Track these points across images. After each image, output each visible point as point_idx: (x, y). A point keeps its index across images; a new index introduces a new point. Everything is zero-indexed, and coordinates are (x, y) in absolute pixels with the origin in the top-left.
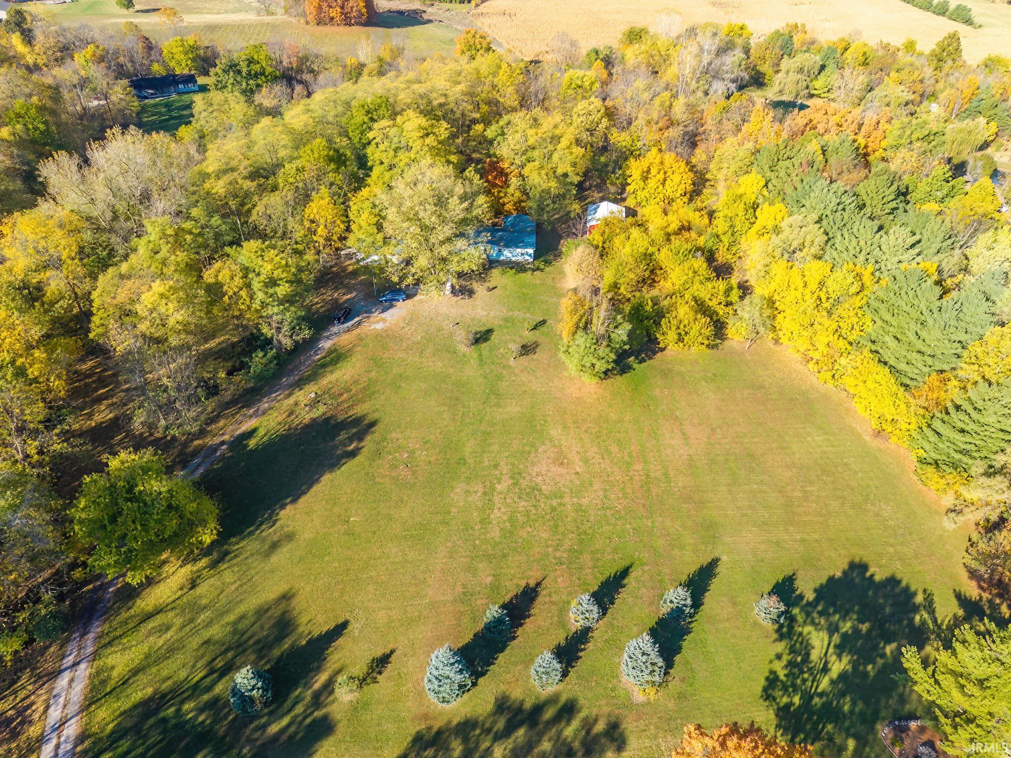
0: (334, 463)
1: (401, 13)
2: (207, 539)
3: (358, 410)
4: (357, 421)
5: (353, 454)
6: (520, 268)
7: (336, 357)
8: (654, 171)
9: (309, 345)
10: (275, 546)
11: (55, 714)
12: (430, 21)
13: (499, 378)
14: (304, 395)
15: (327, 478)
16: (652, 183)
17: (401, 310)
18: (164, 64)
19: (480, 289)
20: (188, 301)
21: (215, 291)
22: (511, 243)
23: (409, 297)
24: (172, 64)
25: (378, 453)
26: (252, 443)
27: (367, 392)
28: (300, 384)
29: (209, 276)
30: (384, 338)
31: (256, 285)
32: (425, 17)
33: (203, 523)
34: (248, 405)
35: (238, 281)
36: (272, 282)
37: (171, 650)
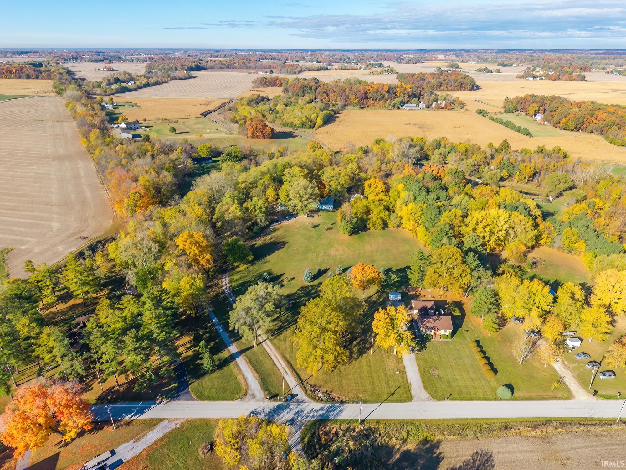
0: (278, 249)
1: (284, 133)
2: (251, 259)
3: (283, 240)
4: (283, 242)
5: (283, 248)
6: (328, 211)
7: (275, 230)
8: (372, 184)
9: (268, 227)
10: (266, 262)
11: (224, 283)
12: (296, 136)
13: (321, 235)
14: (268, 237)
15: (276, 252)
16: (372, 188)
17: (292, 220)
18: (198, 153)
19: (316, 216)
20: (241, 210)
21: (247, 209)
22: (326, 204)
23: (295, 217)
24: (201, 153)
25: (288, 248)
26: (256, 246)
27: (284, 237)
28: (266, 235)
29: (244, 205)
30: (288, 226)
31: (257, 208)
32: (294, 134)
33: (250, 255)
34: (253, 239)
35: (252, 207)
36: (261, 208)
37: (246, 276)
